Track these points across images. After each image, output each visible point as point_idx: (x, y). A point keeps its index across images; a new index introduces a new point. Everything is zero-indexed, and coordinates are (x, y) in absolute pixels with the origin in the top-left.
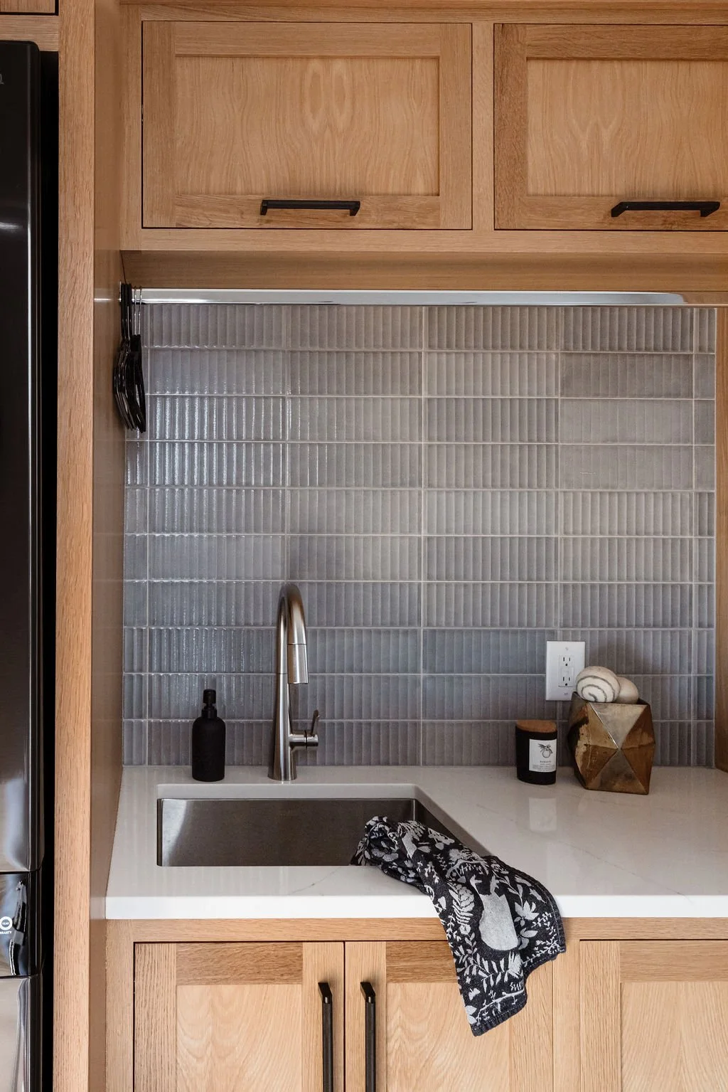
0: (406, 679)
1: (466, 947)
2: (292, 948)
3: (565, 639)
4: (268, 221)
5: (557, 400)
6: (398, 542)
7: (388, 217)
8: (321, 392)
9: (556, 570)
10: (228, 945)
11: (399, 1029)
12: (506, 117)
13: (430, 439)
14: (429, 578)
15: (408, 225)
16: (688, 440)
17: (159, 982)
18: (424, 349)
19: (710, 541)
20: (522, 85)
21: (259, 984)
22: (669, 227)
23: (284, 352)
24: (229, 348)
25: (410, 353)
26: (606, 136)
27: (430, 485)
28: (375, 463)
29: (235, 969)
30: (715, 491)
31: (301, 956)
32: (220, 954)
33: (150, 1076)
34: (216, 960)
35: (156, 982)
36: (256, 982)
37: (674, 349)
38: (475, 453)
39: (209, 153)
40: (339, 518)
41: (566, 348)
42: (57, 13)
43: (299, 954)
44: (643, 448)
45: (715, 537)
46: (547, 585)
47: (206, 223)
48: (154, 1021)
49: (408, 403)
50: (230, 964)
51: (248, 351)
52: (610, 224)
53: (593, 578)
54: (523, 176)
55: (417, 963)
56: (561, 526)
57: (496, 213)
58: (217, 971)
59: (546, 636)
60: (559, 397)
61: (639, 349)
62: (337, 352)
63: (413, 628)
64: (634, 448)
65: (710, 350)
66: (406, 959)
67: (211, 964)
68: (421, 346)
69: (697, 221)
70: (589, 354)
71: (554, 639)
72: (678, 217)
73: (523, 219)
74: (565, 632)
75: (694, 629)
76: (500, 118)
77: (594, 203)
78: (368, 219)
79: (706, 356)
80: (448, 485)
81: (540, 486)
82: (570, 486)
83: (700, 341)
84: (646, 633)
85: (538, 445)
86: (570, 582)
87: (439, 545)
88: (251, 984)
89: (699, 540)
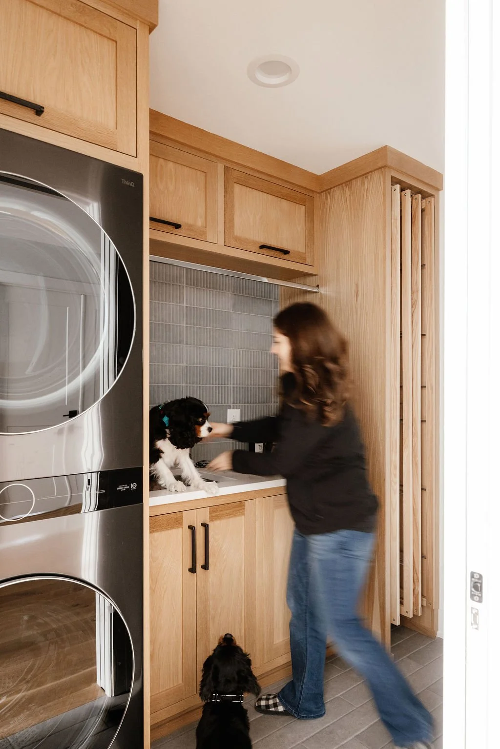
2: (179, 514)
3: (234, 408)
5: (231, 313)
6: (175, 367)
7: (189, 233)
9: (231, 381)
13: (187, 324)
14: (186, 383)
15: (196, 237)
18: (185, 285)
20: (233, 192)
22: (275, 256)
25: (179, 286)
26: (258, 218)
27: (187, 344)
28: (166, 332)
29: (160, 525)
32: (155, 520)
34: (153, 523)
36: (167, 529)
37: (267, 297)
41: (234, 292)
42: (136, 157)
43: (182, 516)
44: (258, 335)
46: (228, 387)
49: (178, 307)
52: (260, 251)
53: (242, 385)
54: (233, 227)
55: (218, 513)
57: (225, 240)
59: (228, 407)
60: (232, 311)
61: (257, 296)
65: (278, 299)
66: (215, 512)
68: (183, 283)
69: (283, 256)
70: (241, 296)
71: (230, 408)
72: (278, 253)
73: (233, 244)
74: (233, 406)
75: (272, 404)
76: (226, 203)
77: (254, 242)
78: (182, 231)
79: (276, 302)
80: (194, 344)
81: (225, 347)
82: (235, 348)
83: (275, 296)
84: (259, 405)
85: (225, 330)
86: (235, 386)
87: (190, 370)
88: (165, 531)
89: (274, 371)
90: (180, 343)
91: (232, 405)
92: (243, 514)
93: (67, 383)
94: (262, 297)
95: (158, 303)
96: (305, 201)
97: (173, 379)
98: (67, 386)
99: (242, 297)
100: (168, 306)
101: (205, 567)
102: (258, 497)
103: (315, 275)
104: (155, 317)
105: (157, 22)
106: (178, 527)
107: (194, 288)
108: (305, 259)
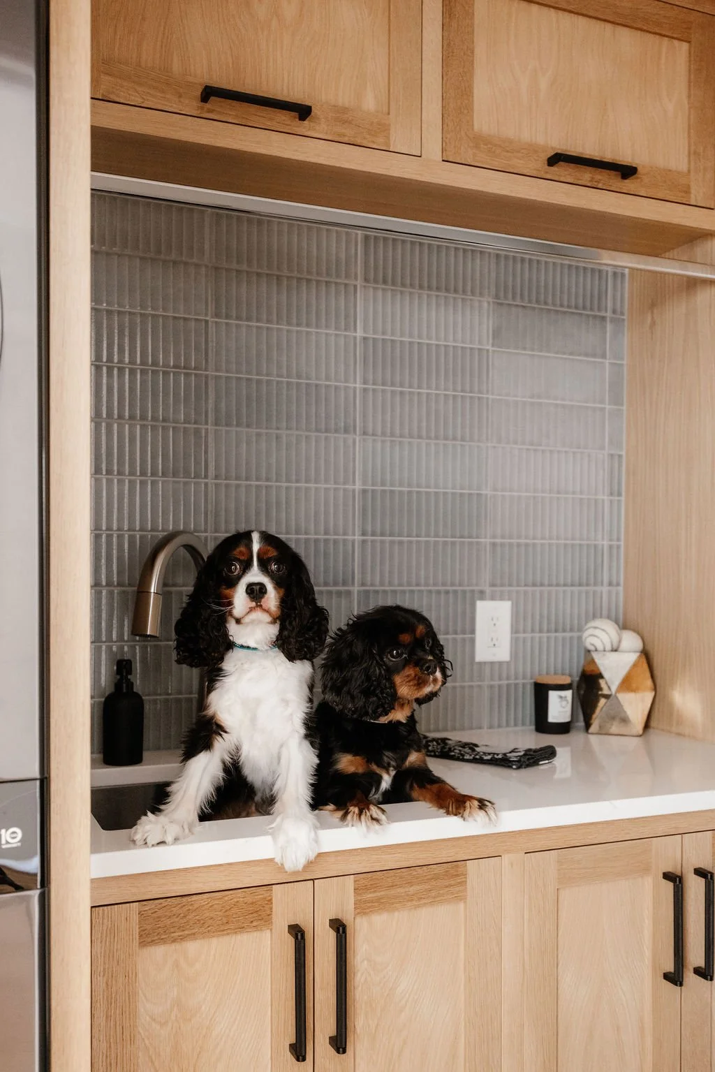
2: (261, 893)
3: (493, 598)
4: (209, 111)
5: (488, 350)
6: (332, 493)
7: (337, 129)
8: (248, 319)
9: (486, 528)
10: (194, 898)
11: (366, 962)
12: (454, 44)
13: (365, 382)
14: (364, 534)
15: (359, 141)
16: (602, 402)
17: (119, 947)
18: (359, 283)
19: (619, 501)
21: (228, 934)
22: (595, 184)
23: (207, 266)
24: (141, 254)
25: (345, 284)
26: (544, 82)
27: (365, 433)
28: (308, 404)
29: (202, 922)
30: (623, 453)
31: (271, 900)
32: (185, 909)
33: (110, 1051)
34: (182, 915)
35: (115, 947)
36: (225, 932)
37: (592, 309)
38: (411, 400)
39: (140, 17)
40: (269, 466)
41: (497, 297)
43: (270, 898)
44: (564, 406)
45: (623, 498)
46: (477, 543)
47: (138, 101)
48: (114, 989)
49: (342, 340)
50: (197, 917)
51: (165, 261)
52: (547, 173)
53: (518, 537)
54: (469, 108)
55: (382, 893)
56: (490, 482)
57: (444, 145)
58: (183, 927)
59: (476, 595)
60: (490, 347)
61: (562, 306)
63: (346, 588)
64: (557, 405)
65: (622, 314)
66: (373, 890)
67: (177, 920)
68: (356, 278)
69: (617, 182)
70: (517, 306)
71: (482, 598)
72: (602, 176)
73: (468, 155)
74: (494, 591)
75: (605, 589)
77: (532, 149)
78: (317, 128)
79: (617, 322)
80: (384, 434)
81: (472, 440)
82: (499, 441)
83: (614, 303)
84: (564, 592)
85: (471, 397)
86: (498, 541)
87: (373, 499)
88: (218, 936)
89: (611, 501)
90: (346, 431)
91: (488, 590)
92: (460, 898)
94: (576, 307)
95: (288, 331)
96: (690, 29)
97: (326, 522)
99: (520, 310)
101: (339, 1043)
102: (508, 851)
106: (259, 928)
107: (384, 290)
108: (687, 191)
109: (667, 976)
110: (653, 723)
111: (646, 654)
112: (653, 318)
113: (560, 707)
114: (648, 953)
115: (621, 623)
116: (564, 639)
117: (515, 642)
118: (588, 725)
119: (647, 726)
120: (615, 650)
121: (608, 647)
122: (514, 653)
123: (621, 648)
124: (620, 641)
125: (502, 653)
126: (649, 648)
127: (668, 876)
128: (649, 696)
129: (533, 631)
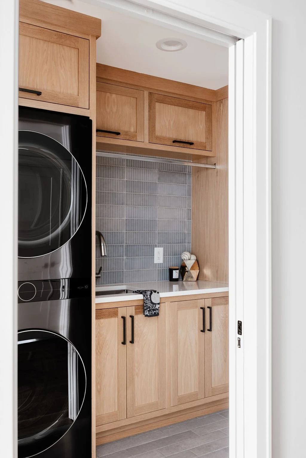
0: (120, 259)
1: (148, 300)
3: (159, 247)
5: (157, 183)
6: (119, 220)
7: (125, 137)
9: (157, 229)
13: (127, 192)
14: (126, 231)
15: (130, 139)
16: (186, 195)
20: (155, 108)
25: (122, 167)
26: (172, 123)
27: (127, 205)
28: (113, 198)
30: (191, 209)
32: (101, 312)
37: (183, 171)
38: (138, 196)
40: (103, 214)
41: (159, 169)
42: (89, 109)
43: (117, 310)
44: (176, 197)
45: (191, 220)
46: (155, 232)
49: (121, 181)
50: (103, 314)
52: (173, 145)
54: (155, 131)
55: (140, 310)
56: (158, 217)
57: (149, 139)
59: (154, 246)
60: (157, 182)
61: (175, 171)
62: (103, 165)
63: (122, 244)
64: (174, 197)
65: (190, 172)
66: (138, 309)
68: (124, 166)
69: (189, 146)
70: (164, 171)
71: (156, 247)
73: (155, 141)
74: (159, 245)
75: (187, 244)
76: (150, 116)
77: (169, 139)
78: (121, 136)
79: (189, 174)
80: (131, 205)
81: (153, 206)
82: (160, 206)
83: (188, 170)
84: (176, 245)
85: (153, 195)
86: (160, 232)
87: (129, 221)
88: (107, 318)
89: (188, 221)
90: (122, 204)
91: (157, 245)
93: (50, 233)
96: (206, 108)
97: (117, 228)
98: (50, 235)
100: (114, 181)
101: (132, 342)
102: (167, 302)
103: (213, 157)
104: (106, 188)
105: (101, 34)
106: (115, 317)
107: (131, 168)
108: (205, 147)
109: (201, 331)
110: (199, 278)
111: (197, 261)
112: (198, 175)
113: (176, 274)
114: (197, 326)
115: (191, 252)
116: (176, 257)
117: (164, 258)
118: (183, 279)
119: (197, 279)
120: (189, 260)
121: (188, 259)
122: (164, 261)
123: (191, 259)
124: (191, 257)
125: (161, 261)
126: (198, 259)
127: (201, 308)
128: (198, 271)
129: (168, 255)
